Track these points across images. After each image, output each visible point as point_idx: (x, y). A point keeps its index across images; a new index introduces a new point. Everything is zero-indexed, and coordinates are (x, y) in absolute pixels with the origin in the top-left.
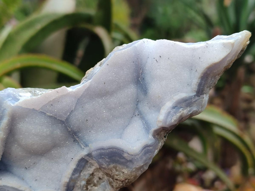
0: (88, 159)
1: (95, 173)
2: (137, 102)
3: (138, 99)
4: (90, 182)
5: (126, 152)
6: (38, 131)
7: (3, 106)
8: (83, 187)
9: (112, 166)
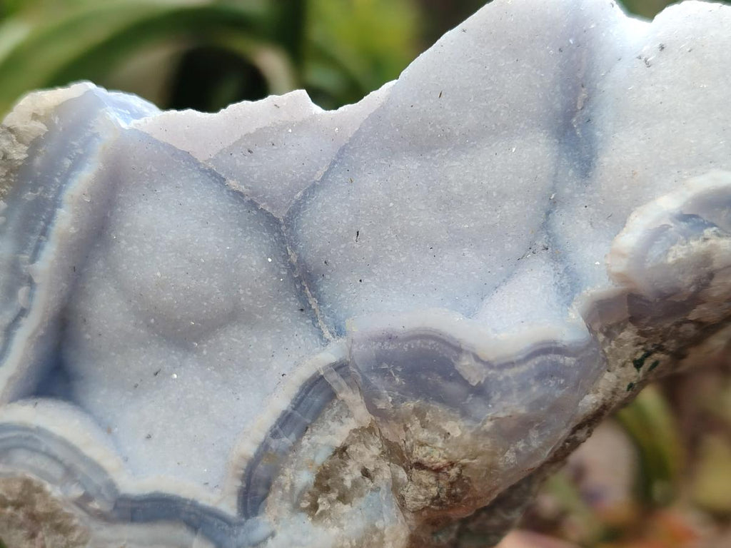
0: (336, 381)
1: (352, 448)
2: (552, 204)
3: (555, 192)
4: (329, 482)
5: (467, 352)
6: (188, 236)
7: (91, 125)
8: (301, 496)
9: (410, 405)
